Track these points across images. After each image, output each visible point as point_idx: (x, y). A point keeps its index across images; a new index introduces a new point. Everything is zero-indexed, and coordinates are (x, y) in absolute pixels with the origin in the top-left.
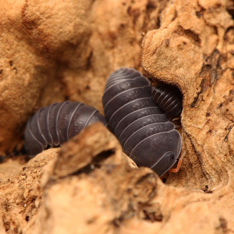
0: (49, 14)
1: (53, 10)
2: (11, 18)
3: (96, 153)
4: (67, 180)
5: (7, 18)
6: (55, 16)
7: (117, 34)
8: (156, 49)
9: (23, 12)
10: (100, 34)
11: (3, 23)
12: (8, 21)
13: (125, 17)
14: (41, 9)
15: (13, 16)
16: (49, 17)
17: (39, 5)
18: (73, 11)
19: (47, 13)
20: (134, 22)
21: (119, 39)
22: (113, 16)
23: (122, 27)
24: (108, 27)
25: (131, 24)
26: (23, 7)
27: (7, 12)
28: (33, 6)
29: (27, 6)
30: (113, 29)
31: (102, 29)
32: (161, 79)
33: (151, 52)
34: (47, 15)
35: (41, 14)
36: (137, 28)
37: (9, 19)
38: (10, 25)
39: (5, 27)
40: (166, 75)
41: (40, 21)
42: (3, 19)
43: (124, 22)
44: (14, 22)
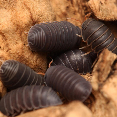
0: (41, 14)
1: (42, 11)
2: (27, 24)
3: (112, 63)
4: (107, 81)
5: (25, 25)
6: (44, 14)
7: (67, 12)
8: (99, 8)
9: (31, 18)
10: (59, 16)
11: (24, 27)
12: (26, 25)
13: (67, 2)
14: (37, 13)
15: (27, 22)
16: (42, 16)
17: (36, 12)
18: (48, 9)
19: (40, 14)
20: (72, 3)
21: (68, 14)
22: (61, 5)
23: (68, 8)
24: (61, 11)
25: (71, 5)
26: (30, 16)
27: (23, 22)
28: (34, 13)
29: (32, 14)
30: (64, 11)
31: (59, 13)
32: (110, 20)
33: (98, 10)
34: (41, 15)
35: (38, 16)
36: (74, 5)
37: (26, 24)
38: (27, 27)
39: (26, 29)
40: (111, 17)
41: (39, 19)
42: (23, 25)
43: (68, 5)
44: (28, 25)
